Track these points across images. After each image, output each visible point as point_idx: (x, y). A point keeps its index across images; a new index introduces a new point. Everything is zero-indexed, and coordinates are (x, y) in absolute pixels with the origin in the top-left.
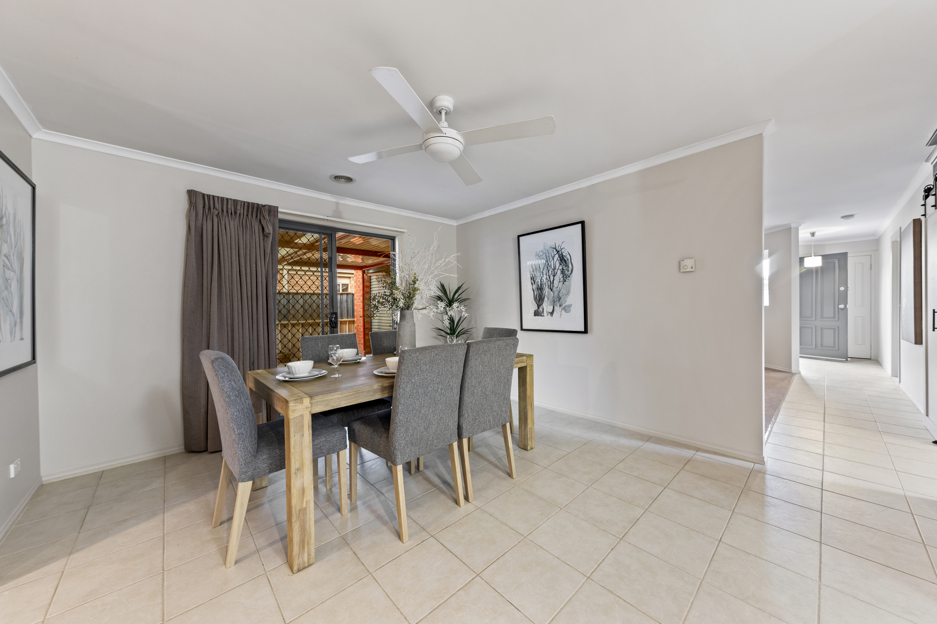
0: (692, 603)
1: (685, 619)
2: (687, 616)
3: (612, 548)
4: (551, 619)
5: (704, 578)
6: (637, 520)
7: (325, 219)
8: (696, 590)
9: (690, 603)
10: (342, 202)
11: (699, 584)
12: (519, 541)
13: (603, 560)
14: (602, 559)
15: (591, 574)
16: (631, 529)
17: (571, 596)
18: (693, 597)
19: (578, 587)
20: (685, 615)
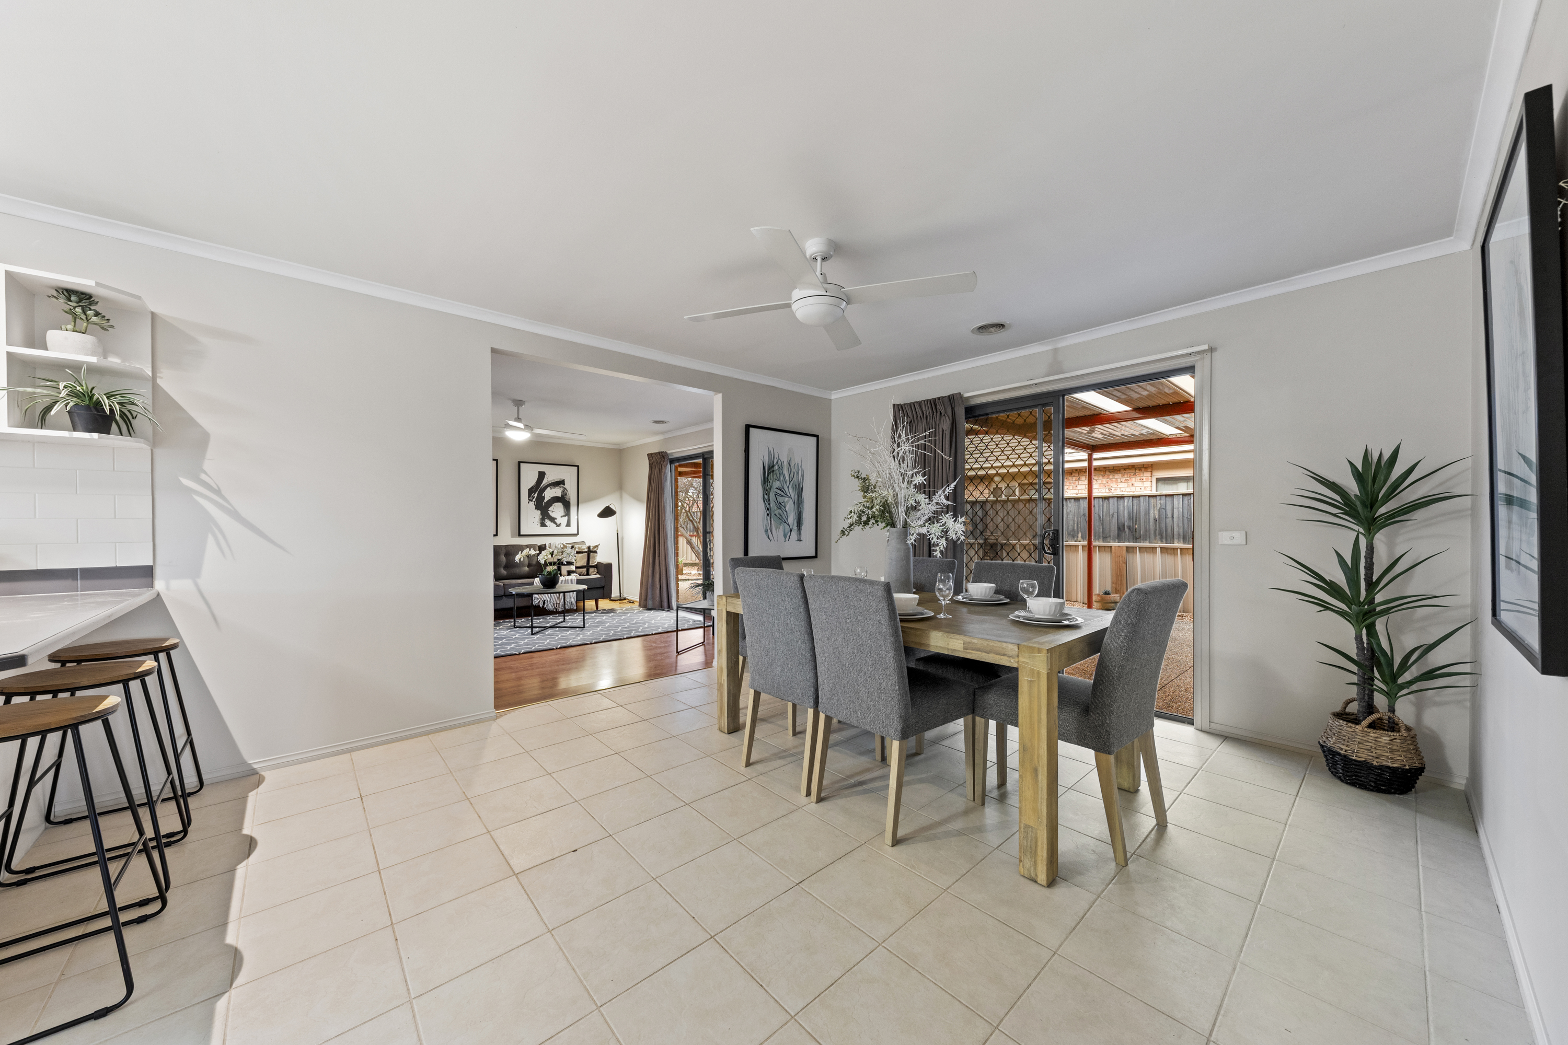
0: (574, 969)
1: (561, 949)
2: (564, 953)
3: (696, 918)
4: (619, 842)
5: (600, 1014)
6: (761, 983)
7: (1032, 385)
8: (588, 987)
9: (575, 967)
10: (1062, 344)
11: (595, 998)
12: (730, 834)
13: (677, 902)
14: (678, 900)
15: (658, 883)
16: (734, 962)
17: (637, 860)
18: (580, 975)
19: (645, 868)
20: (565, 951)
